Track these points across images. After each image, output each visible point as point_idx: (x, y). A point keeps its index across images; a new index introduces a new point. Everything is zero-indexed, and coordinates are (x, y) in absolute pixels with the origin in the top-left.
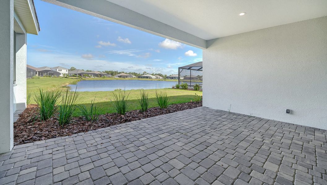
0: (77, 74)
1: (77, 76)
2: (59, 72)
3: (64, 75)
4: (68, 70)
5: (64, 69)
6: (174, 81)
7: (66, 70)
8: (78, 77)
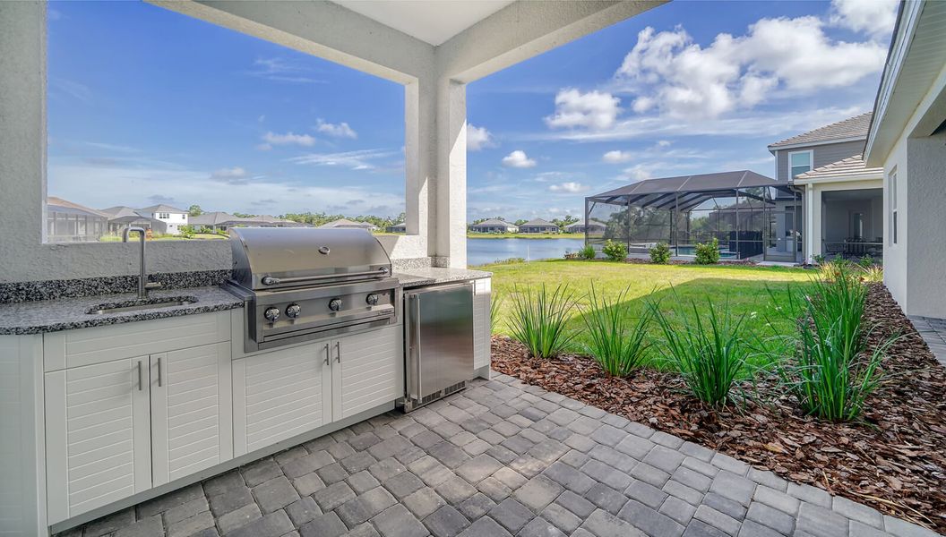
0: (215, 227)
1: (215, 230)
2: (163, 220)
3: (180, 227)
4: (186, 216)
5: (177, 210)
6: (492, 236)
7: (181, 215)
8: (218, 234)
